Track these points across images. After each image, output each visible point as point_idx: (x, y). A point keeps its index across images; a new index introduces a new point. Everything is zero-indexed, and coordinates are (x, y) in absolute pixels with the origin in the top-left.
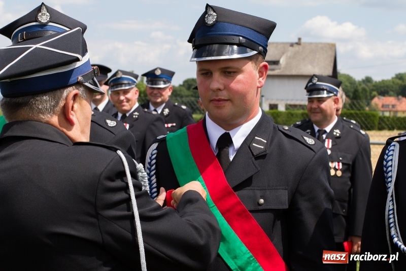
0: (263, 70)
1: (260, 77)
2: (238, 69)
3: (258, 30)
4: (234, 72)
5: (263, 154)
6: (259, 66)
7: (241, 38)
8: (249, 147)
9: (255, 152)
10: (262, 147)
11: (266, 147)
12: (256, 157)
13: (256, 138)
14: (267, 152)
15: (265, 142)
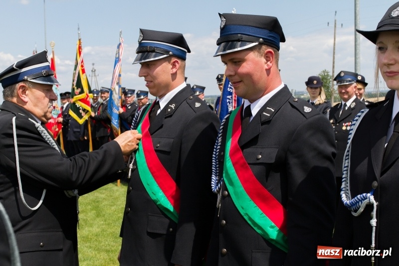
1: (267, 61)
2: (240, 59)
4: (239, 62)
5: (268, 120)
6: (263, 53)
8: (260, 115)
9: (263, 119)
10: (269, 115)
11: (273, 114)
12: (263, 124)
13: (268, 108)
14: (271, 119)
15: (273, 111)
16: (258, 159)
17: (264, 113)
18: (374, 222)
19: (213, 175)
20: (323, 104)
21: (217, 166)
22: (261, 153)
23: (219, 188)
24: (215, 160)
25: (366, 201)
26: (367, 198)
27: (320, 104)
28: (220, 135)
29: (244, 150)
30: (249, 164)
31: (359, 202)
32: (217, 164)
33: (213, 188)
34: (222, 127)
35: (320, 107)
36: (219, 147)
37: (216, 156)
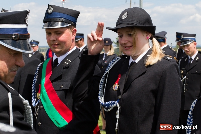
0: (74, 31)
3: (71, 15)
4: (61, 33)
5: (68, 66)
6: (72, 30)
7: (63, 19)
8: (63, 64)
9: (64, 66)
10: (68, 64)
11: (70, 63)
12: (64, 68)
13: (67, 60)
14: (69, 66)
15: (70, 61)
16: (61, 88)
17: (65, 62)
18: (117, 117)
19: (33, 97)
20: (112, 55)
21: (35, 92)
22: (63, 84)
23: (37, 104)
24: (34, 89)
25: (115, 105)
26: (115, 104)
27: (110, 55)
28: (37, 74)
29: (53, 83)
30: (55, 90)
31: (110, 105)
32: (35, 91)
33: (33, 104)
34: (38, 70)
35: (110, 57)
36: (36, 81)
37: (34, 86)
